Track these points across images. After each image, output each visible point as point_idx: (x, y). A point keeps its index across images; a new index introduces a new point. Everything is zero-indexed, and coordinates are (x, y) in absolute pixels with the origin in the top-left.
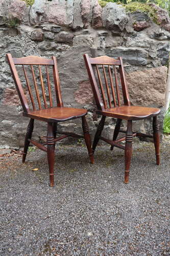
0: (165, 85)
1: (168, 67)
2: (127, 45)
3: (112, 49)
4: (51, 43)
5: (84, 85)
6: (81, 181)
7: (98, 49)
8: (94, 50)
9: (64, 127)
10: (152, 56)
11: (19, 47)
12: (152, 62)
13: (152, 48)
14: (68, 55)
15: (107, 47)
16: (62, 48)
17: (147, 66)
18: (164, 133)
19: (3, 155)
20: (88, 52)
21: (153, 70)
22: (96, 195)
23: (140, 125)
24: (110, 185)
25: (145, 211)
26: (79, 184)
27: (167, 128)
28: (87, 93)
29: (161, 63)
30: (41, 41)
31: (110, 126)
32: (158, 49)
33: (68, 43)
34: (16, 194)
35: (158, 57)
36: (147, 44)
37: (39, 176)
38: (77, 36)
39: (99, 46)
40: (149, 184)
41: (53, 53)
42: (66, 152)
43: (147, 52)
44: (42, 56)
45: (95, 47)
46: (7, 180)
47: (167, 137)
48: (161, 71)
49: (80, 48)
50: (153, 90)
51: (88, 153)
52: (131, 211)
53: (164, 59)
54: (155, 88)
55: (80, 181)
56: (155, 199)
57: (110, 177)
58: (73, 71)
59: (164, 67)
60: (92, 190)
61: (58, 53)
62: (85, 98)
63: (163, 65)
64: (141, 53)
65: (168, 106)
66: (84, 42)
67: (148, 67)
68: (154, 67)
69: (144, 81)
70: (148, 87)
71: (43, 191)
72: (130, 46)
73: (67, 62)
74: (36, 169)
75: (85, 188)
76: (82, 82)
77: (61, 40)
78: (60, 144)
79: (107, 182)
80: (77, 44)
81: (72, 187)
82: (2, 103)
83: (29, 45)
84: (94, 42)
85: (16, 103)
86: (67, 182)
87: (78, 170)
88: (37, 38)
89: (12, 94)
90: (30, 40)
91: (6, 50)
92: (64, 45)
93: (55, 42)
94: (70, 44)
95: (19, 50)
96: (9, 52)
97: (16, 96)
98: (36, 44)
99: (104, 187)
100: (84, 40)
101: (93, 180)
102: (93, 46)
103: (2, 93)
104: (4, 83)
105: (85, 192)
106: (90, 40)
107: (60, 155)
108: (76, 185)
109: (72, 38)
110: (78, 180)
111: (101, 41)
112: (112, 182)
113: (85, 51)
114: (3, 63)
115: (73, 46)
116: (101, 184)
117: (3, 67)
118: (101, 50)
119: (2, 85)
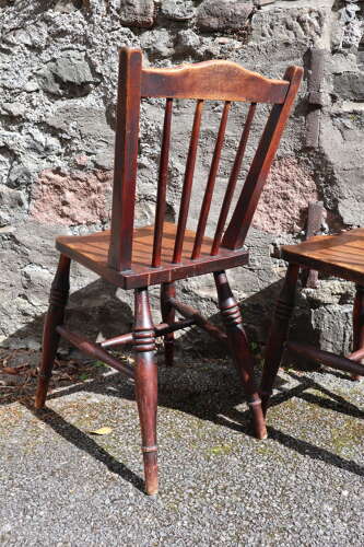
4: (182, 32)
5: (278, 171)
6: (243, 493)
8: (320, 53)
11: (82, 47)
16: (216, 50)
19: (17, 372)
24: (341, 527)
26: (233, 506)
28: (286, 198)
30: (150, 27)
33: (235, 31)
34: (25, 511)
38: (265, 9)
39: (338, 40)
45: (323, 44)
46: (10, 457)
49: (272, 49)
57: (345, 493)
60: (277, 537)
62: (279, 214)
66: (289, 28)
71: (112, 512)
74: (105, 431)
77: (214, 23)
79: (333, 513)
80: (263, 35)
81: (209, 511)
82: (26, 216)
83: (113, 39)
84: (321, 25)
85: (68, 216)
86: (193, 488)
87: (238, 451)
88: (139, 19)
89: (58, 188)
90: (117, 24)
91: (45, 56)
92: (222, 40)
93: (195, 31)
94: (243, 34)
95: (84, 54)
96: (54, 60)
97: (69, 196)
98: (134, 37)
99: (321, 532)
100: (290, 21)
101: (283, 495)
102: (318, 40)
103: (28, 184)
104: (35, 156)
105: (251, 540)
106: (309, 22)
107: (186, 390)
108: (224, 506)
109: (250, 17)
110: (233, 488)
111: (347, 23)
112: (349, 514)
113: (289, 59)
114: (34, 96)
115: (251, 43)
116: (311, 518)
117: (34, 107)
118: (346, 55)
119: (31, 162)
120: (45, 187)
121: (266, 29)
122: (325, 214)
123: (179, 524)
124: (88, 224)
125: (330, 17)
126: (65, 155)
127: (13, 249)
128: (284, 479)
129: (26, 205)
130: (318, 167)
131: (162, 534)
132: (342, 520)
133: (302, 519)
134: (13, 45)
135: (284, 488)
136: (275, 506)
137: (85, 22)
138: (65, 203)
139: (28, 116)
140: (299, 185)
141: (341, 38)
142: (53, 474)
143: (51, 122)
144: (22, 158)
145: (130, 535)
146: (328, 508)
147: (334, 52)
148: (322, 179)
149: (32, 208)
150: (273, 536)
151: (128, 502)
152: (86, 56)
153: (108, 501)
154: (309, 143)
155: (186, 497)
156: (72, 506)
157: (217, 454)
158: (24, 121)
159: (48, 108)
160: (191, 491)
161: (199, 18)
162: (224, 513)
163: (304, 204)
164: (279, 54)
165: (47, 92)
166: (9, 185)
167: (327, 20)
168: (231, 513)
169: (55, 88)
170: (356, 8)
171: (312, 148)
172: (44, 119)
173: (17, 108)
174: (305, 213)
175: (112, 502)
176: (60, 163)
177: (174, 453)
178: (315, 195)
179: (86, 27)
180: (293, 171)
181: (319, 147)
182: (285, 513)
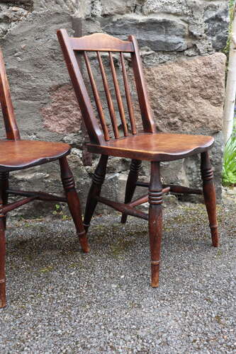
0: (223, 91)
1: (227, 54)
2: (145, 9)
3: (115, 19)
5: (61, 94)
6: (64, 290)
7: (87, 19)
8: (79, 20)
9: (23, 180)
10: (195, 33)
12: (195, 46)
13: (196, 17)
14: (24, 30)
15: (105, 16)
16: (11, 15)
17: (187, 52)
18: (224, 184)
20: (65, 24)
21: (198, 60)
22: (96, 316)
23: (177, 169)
24: (122, 293)
25: (195, 341)
26: (59, 298)
27: (230, 174)
28: (68, 111)
29: (213, 47)
31: (117, 175)
32: (206, 18)
33: (22, 3)
35: (208, 34)
36: (184, 8)
39: (88, 12)
40: (201, 286)
42: (30, 232)
43: (186, 25)
45: (80, 14)
47: (230, 191)
48: (214, 63)
49: (49, 16)
50: (199, 100)
51: (75, 230)
52: (167, 343)
53: (219, 38)
54: (203, 97)
55: (61, 290)
56: (214, 315)
57: (123, 277)
58: (37, 64)
59: (220, 54)
60: (88, 307)
61: (4, 27)
62: (64, 121)
63: (217, 51)
64: (174, 26)
65: (230, 131)
66: (57, 3)
67: (187, 55)
68: (200, 54)
69: (181, 84)
70: (190, 95)
72: (151, 12)
73: (23, 46)
75: (73, 303)
76: (57, 88)
78: (15, 216)
79: (117, 288)
80: (41, 7)
81: (45, 304)
84: (77, 2)
86: (33, 294)
87: (57, 268)
92: (14, 8)
94: (28, 6)
99: (112, 298)
101: (88, 285)
102: (77, 12)
105: (72, 312)
107: (17, 240)
108: (54, 299)
110: (58, 289)
111: (92, 2)
112: (126, 286)
113: (59, 23)
115: (34, 12)
116: (106, 293)
118: (94, 22)
121: (42, 3)
128: (87, 277)
132: (123, 290)
133: (101, 295)
135: (88, 282)
136: (84, 291)
146: (114, 286)
150: (85, 306)
155: (29, 299)
157: (44, 273)
160: (32, 296)
162: (54, 302)
164: (53, 20)
177: (16, 278)
182: (90, 294)
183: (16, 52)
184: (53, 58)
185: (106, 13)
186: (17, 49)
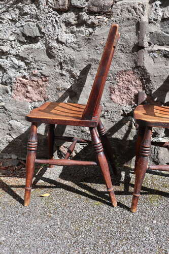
4: (80, 14)
5: (125, 77)
6: (109, 222)
8: (143, 23)
11: (35, 20)
14: (103, 31)
15: (163, 20)
16: (96, 22)
19: (6, 169)
24: (153, 237)
28: (128, 89)
30: (66, 11)
33: (105, 13)
34: (11, 231)
37: (49, 205)
38: (119, 3)
41: (82, 28)
44: (66, 33)
45: (145, 19)
46: (4, 207)
57: (155, 222)
60: (124, 241)
61: (91, 30)
62: (125, 97)
66: (129, 11)
71: (50, 231)
73: (102, 43)
74: (47, 195)
76: (123, 72)
77: (95, 9)
79: (149, 231)
80: (118, 15)
81: (94, 231)
82: (10, 98)
83: (49, 17)
84: (144, 10)
85: (29, 98)
86: (87, 220)
88: (61, 7)
89: (24, 85)
90: (51, 10)
91: (18, 24)
92: (99, 17)
93: (86, 13)
94: (108, 15)
95: (36, 23)
96: (22, 26)
97: (29, 88)
98: (59, 16)
99: (144, 239)
100: (130, 9)
101: (127, 223)
102: (143, 17)
103: (11, 83)
104: (14, 70)
106: (139, 9)
108: (100, 228)
109: (112, 6)
110: (105, 220)
111: (156, 10)
112: (156, 231)
113: (129, 26)
114: (13, 42)
115: (112, 19)
116: (140, 233)
117: (13, 48)
118: (155, 24)
119: (12, 73)
120: (18, 84)
121: (119, 12)
122: (146, 96)
123: (80, 236)
124: (38, 101)
125: (148, 7)
126: (28, 70)
127: (4, 113)
128: (127, 216)
129: (10, 93)
130: (143, 75)
131: (73, 241)
132: (153, 234)
133: (136, 233)
134: (3, 19)
135: (127, 220)
136: (123, 227)
137: (37, 9)
138: (28, 92)
139: (11, 52)
140: (134, 83)
141: (153, 16)
142: (23, 214)
143: (21, 55)
144: (8, 71)
145: (58, 242)
146: (147, 228)
147: (150, 23)
148: (145, 81)
149: (12, 94)
150: (122, 241)
151: (57, 227)
152: (37, 25)
153: (48, 227)
154: (138, 64)
155: (83, 224)
156: (32, 229)
157: (97, 205)
158: (9, 54)
159: (20, 48)
160: (86, 222)
161: (89, 7)
162: (100, 231)
163: (136, 92)
164: (125, 24)
165: (19, 41)
166: (2, 83)
167: (147, 8)
168: (104, 231)
169: (23, 39)
170: (160, 3)
171: (140, 67)
172: (18, 53)
173: (5, 48)
174: (137, 96)
175: (50, 227)
176: (25, 73)
177: (78, 205)
178: (141, 87)
179: (37, 11)
180: (131, 77)
181: (143, 66)
182: (128, 231)
183: (97, 47)
184: (122, 50)
185: (165, 17)
186: (98, 45)
